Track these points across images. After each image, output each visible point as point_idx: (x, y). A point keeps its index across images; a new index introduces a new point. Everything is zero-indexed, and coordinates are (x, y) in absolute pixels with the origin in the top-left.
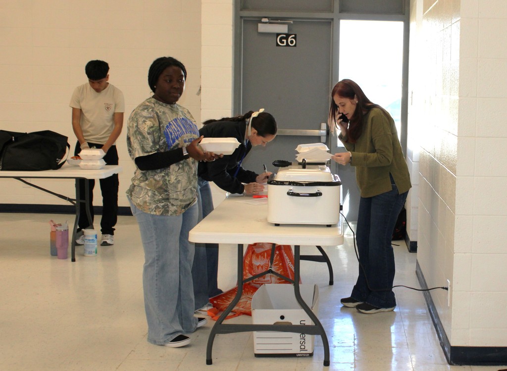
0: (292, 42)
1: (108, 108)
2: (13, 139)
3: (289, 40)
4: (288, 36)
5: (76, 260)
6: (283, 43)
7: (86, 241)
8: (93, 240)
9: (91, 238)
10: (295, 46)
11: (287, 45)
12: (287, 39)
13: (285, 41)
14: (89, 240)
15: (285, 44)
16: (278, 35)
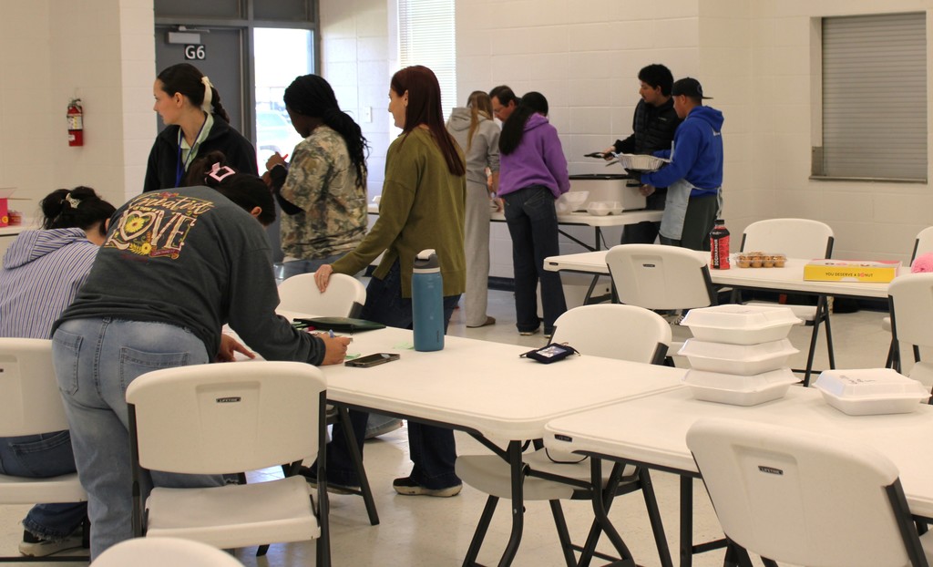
0: (201, 54)
3: (198, 52)
4: (197, 46)
6: (191, 55)
10: (204, 59)
11: (197, 58)
12: (195, 50)
13: (193, 53)
15: (194, 57)
16: (186, 45)
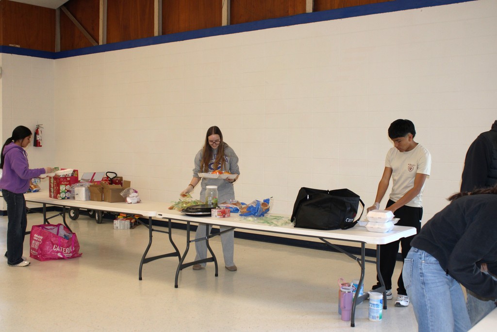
1: (411, 169)
2: (308, 198)
5: (355, 325)
7: (370, 305)
8: (377, 304)
9: (375, 303)
14: (374, 304)
